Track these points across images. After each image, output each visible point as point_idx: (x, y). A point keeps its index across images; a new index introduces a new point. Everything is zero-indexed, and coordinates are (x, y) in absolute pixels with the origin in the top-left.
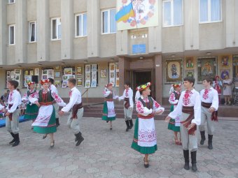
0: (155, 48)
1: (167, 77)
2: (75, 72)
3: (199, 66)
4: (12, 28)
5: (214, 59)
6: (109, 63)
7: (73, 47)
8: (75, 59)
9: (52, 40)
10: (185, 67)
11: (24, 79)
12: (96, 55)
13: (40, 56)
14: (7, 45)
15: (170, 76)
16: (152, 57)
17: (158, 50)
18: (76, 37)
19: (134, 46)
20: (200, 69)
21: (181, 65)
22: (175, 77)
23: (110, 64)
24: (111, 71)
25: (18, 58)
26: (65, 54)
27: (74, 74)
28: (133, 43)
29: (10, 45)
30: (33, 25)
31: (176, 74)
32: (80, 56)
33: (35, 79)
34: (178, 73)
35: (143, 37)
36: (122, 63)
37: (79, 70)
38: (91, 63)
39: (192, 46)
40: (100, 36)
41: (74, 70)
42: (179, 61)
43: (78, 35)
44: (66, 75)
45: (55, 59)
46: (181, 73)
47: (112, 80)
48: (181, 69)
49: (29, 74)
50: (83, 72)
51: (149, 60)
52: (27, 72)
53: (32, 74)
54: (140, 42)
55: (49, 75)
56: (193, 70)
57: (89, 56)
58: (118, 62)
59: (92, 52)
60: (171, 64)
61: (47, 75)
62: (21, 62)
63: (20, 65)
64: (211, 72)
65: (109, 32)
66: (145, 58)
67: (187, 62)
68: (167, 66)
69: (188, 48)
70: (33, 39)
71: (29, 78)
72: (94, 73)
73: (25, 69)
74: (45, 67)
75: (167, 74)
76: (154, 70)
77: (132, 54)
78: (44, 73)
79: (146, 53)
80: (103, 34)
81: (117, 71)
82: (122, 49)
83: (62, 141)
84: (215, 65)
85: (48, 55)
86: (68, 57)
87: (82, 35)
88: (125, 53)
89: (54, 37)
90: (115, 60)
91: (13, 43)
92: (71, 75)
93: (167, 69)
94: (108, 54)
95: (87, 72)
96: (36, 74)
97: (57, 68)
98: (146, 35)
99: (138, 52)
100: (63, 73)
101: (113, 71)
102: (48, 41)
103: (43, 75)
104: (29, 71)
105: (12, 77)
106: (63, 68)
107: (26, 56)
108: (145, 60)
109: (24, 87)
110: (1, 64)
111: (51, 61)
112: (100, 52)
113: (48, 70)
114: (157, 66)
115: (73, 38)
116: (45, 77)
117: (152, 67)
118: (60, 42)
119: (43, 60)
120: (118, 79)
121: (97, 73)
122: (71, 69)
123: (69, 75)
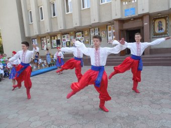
0: (143, 10)
1: (154, 32)
4: (41, 8)
6: (107, 26)
7: (81, 17)
9: (67, 13)
11: (52, 42)
12: (97, 21)
13: (60, 27)
14: (39, 21)
15: (157, 31)
16: (141, 17)
17: (146, 11)
18: (82, 9)
19: (126, 11)
21: (166, 21)
22: (161, 32)
23: (108, 27)
24: (109, 32)
25: (47, 29)
26: (75, 23)
27: (83, 36)
28: (125, 8)
29: (41, 20)
30: (54, 5)
31: (162, 29)
32: (86, 23)
33: (58, 42)
34: (164, 28)
35: (133, 1)
36: (117, 24)
37: (86, 33)
38: (94, 27)
40: (99, 5)
42: (165, 18)
43: (83, 7)
44: (77, 38)
45: (70, 26)
46: (167, 27)
47: (110, 38)
48: (167, 24)
49: (54, 39)
50: (89, 35)
51: (141, 20)
52: (53, 37)
53: (56, 38)
54: (131, 7)
55: (67, 39)
57: (93, 22)
58: (113, 24)
59: (94, 19)
60: (157, 21)
61: (66, 38)
62: (49, 31)
63: (48, 34)
65: (106, 2)
66: (135, 19)
68: (154, 23)
70: (54, 15)
71: (55, 41)
72: (97, 34)
73: (52, 36)
74: (64, 33)
75: (154, 29)
76: (143, 28)
77: (124, 17)
79: (137, 15)
80: (101, 4)
81: (114, 31)
82: (117, 14)
85: (65, 24)
86: (78, 25)
87: (86, 7)
88: (119, 17)
89: (68, 11)
90: (111, 23)
91: (42, 19)
92: (81, 37)
93: (154, 26)
95: (92, 34)
96: (59, 38)
97: (72, 33)
99: (130, 15)
100: (75, 37)
101: (111, 32)
102: (64, 14)
103: (63, 38)
104: (54, 36)
105: (45, 41)
106: (75, 32)
107: (51, 27)
108: (135, 21)
109: (52, 48)
110: (37, 33)
111: (67, 28)
112: (100, 19)
113: (66, 35)
114: (145, 24)
115: (80, 10)
116: (64, 40)
117: (141, 25)
118: (71, 14)
119: (62, 28)
120: (114, 37)
121: (99, 34)
122: (81, 33)
123: (79, 38)
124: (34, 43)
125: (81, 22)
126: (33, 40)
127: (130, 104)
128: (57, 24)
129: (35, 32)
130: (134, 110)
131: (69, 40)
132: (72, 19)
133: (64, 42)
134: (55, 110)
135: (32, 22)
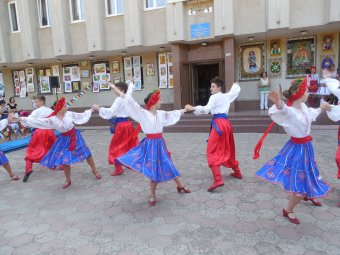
0: (223, 28)
1: (243, 70)
2: (111, 69)
3: (289, 52)
4: (13, 6)
5: (312, 41)
6: (157, 54)
7: (104, 33)
8: (109, 49)
9: (73, 22)
10: (269, 54)
11: (38, 82)
12: (137, 43)
13: (58, 49)
14: (9, 34)
15: (247, 69)
16: (220, 42)
17: (229, 31)
18: (108, 16)
19: (192, 27)
20: (290, 56)
21: (262, 51)
22: (254, 70)
23: (160, 55)
24: (161, 66)
25: (26, 52)
26: (92, 44)
27: (108, 72)
28: (191, 22)
29: (13, 32)
31: (255, 66)
32: (115, 46)
33: (54, 82)
34: (258, 64)
35: (206, 11)
36: (176, 52)
37: (116, 66)
38: (132, 55)
39: (279, 22)
40: (142, 12)
41: (107, 66)
42: (260, 46)
43: (110, 13)
44: (97, 74)
45: (80, 50)
46: (263, 63)
47: (163, 78)
48: (263, 57)
49: (45, 74)
50: (121, 69)
52: (41, 71)
53: (48, 72)
54: (202, 20)
55: (73, 76)
56: (281, 59)
57: (129, 44)
58: (170, 51)
59: (132, 38)
60: (247, 51)
61: (71, 74)
62: (32, 57)
63: (31, 62)
64: (306, 61)
65: (155, 7)
66: (210, 44)
67: (272, 46)
68: (242, 54)
69: (273, 26)
70: (45, 22)
71: (45, 80)
72: (137, 69)
73: (40, 67)
74: (67, 64)
75: (242, 65)
76: (223, 61)
77: (190, 39)
78: (66, 72)
79: (212, 37)
80: (146, 9)
81: (170, 64)
84: (313, 49)
85: (69, 45)
86: (99, 48)
87: (115, 13)
88: (180, 37)
89: (76, 17)
90: (166, 49)
91: (16, 29)
92: (105, 74)
93: (242, 59)
94: (155, 40)
95: (128, 69)
96: (54, 75)
97: (84, 64)
98: (211, 9)
99: (200, 35)
100: (92, 71)
101: (165, 66)
102: (67, 24)
103: (65, 75)
104: (45, 70)
105: (22, 79)
106: (93, 63)
107: (38, 48)
108: (210, 47)
109: (40, 94)
110: (4, 61)
111: (74, 54)
112: (143, 38)
113: (71, 68)
114: (227, 55)
115: (103, 18)
116: (68, 78)
117: (220, 57)
118: (83, 25)
119: (63, 53)
120: (171, 77)
121: (142, 69)
122: (104, 65)
123: (101, 74)
125: (104, 42)
127: (203, 206)
128: (52, 43)
130: (212, 216)
131: (78, 79)
132: (85, 35)
133: (67, 82)
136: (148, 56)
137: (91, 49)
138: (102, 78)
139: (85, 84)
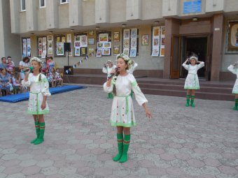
0: (214, 6)
1: (229, 44)
2: (112, 39)
6: (152, 27)
7: (109, 8)
11: (55, 47)
12: (136, 17)
13: (73, 21)
14: (37, 8)
15: (234, 43)
16: (210, 18)
17: (219, 8)
19: (186, 4)
23: (155, 28)
24: (154, 37)
25: (49, 23)
26: (99, 17)
27: (110, 41)
29: (41, 7)
32: (117, 19)
33: (67, 47)
36: (169, 26)
37: (116, 36)
38: (130, 28)
41: (110, 36)
44: (101, 42)
45: (89, 22)
47: (155, 48)
49: (61, 41)
50: (121, 39)
51: (209, 22)
52: (59, 38)
53: (63, 41)
55: (82, 43)
57: (129, 18)
58: (163, 25)
59: (132, 13)
61: (80, 41)
62: (53, 27)
63: (51, 31)
66: (200, 19)
68: (230, 29)
71: (61, 45)
72: (134, 39)
73: (58, 35)
74: (78, 32)
75: (229, 40)
76: (212, 35)
77: (182, 15)
78: (77, 40)
79: (203, 13)
81: (163, 36)
82: (170, 8)
83: (96, 117)
85: (81, 16)
86: (104, 21)
88: (173, 13)
90: (160, 22)
91: (43, 5)
92: (107, 42)
93: (230, 34)
95: (126, 39)
96: (69, 41)
97: (91, 33)
99: (192, 11)
100: (97, 40)
101: (158, 37)
102: (81, 1)
103: (76, 42)
104: (61, 37)
105: (44, 44)
106: (98, 33)
107: (57, 20)
108: (200, 22)
109: (56, 56)
110: (32, 29)
111: (84, 25)
113: (81, 36)
114: (216, 29)
116: (78, 45)
117: (209, 31)
119: (76, 24)
120: (163, 47)
121: (138, 39)
122: (107, 35)
123: (104, 42)
124: (25, 46)
125: (109, 16)
126: (24, 40)
128: (68, 16)
129: (28, 27)
131: (86, 46)
132: (94, 10)
133: (77, 48)
134: (53, 165)
135: (24, 8)
136: (144, 28)
137: (98, 21)
138: (105, 46)
139: (91, 50)
